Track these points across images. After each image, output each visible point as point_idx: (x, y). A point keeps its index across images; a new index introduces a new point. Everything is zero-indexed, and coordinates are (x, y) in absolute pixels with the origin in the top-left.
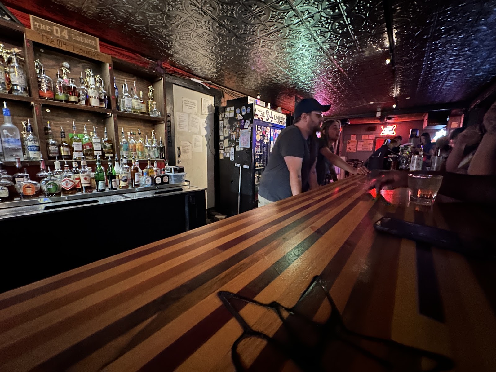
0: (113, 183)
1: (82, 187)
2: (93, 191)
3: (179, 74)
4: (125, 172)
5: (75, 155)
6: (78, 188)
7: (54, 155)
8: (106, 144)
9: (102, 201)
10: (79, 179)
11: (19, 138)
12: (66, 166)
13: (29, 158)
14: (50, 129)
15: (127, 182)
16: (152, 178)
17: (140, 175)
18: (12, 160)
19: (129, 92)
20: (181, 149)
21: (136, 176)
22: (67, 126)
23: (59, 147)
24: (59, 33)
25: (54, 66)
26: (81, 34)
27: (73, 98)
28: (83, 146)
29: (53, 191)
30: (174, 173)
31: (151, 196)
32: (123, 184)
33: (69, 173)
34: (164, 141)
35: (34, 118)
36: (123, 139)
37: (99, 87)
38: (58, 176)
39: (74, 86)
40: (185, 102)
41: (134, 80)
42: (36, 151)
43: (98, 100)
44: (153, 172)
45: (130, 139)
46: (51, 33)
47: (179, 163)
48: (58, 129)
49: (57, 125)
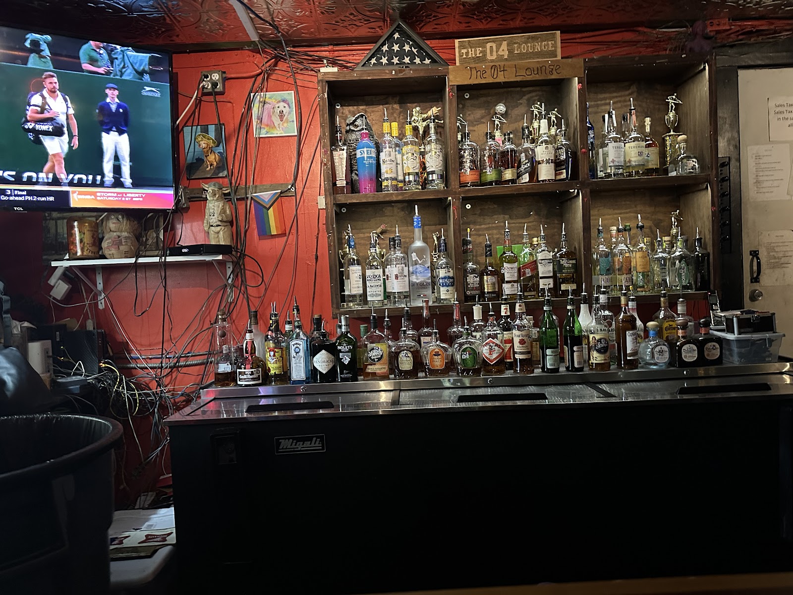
0: (575, 354)
1: (515, 360)
2: (535, 371)
3: (759, 32)
4: (603, 328)
5: (507, 289)
6: (508, 361)
7: (474, 292)
8: (564, 262)
9: (555, 397)
10: (511, 341)
11: (429, 264)
12: (492, 315)
13: (438, 299)
14: (470, 242)
15: (608, 354)
16: (671, 344)
17: (639, 336)
18: (419, 303)
20: (763, 255)
21: (629, 340)
22: (495, 232)
23: (481, 276)
24: (495, 53)
25: (482, 118)
26: (529, 38)
27: (508, 174)
28: (519, 269)
29: (470, 364)
30: (740, 333)
31: (667, 397)
32: (596, 358)
33: (495, 328)
34: (708, 237)
35: (449, 226)
36: (601, 246)
37: (557, 135)
38: (478, 335)
39: (513, 146)
40: (780, 109)
41: (630, 94)
42: (448, 286)
43: (552, 165)
44: (674, 328)
45: (617, 244)
46: (483, 59)
47: (754, 298)
48: (480, 239)
49: (480, 232)
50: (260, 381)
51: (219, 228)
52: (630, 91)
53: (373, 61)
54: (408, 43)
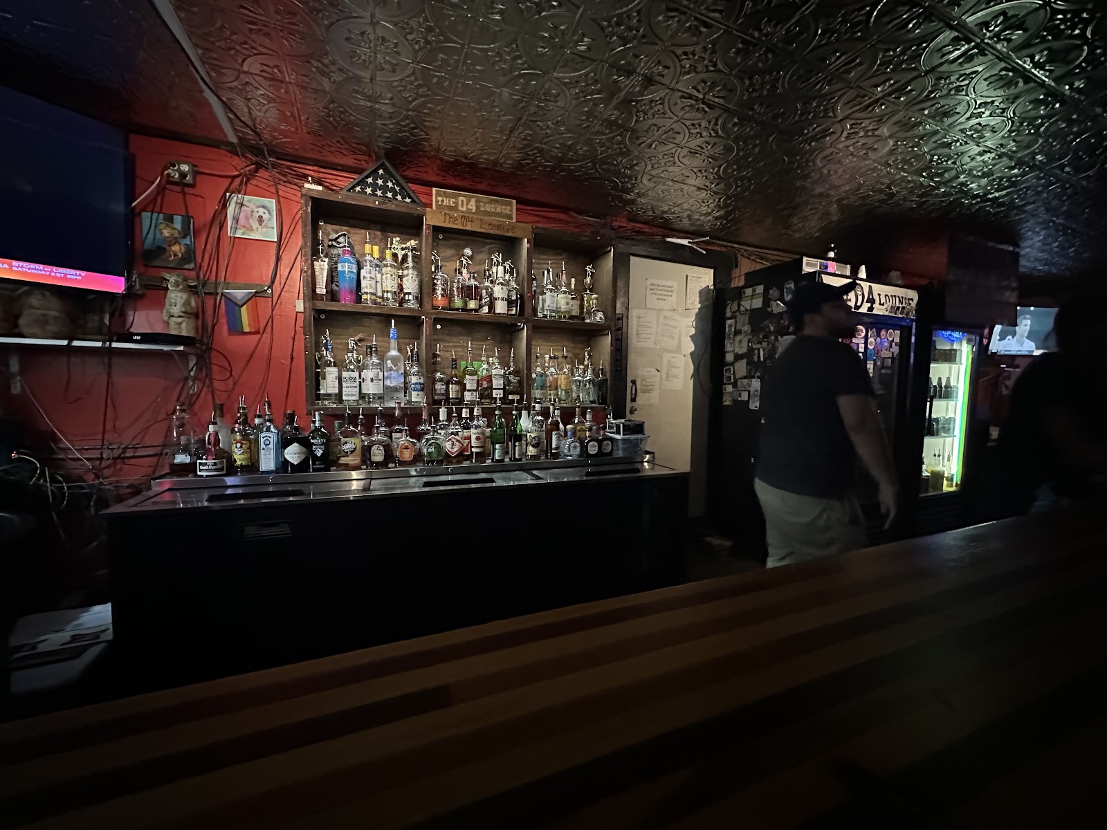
0: (517, 448)
1: (472, 452)
2: (487, 461)
3: (643, 233)
4: (537, 429)
5: (468, 396)
6: (466, 453)
7: (441, 397)
8: (511, 378)
9: (500, 481)
10: (469, 438)
11: (403, 371)
12: (455, 417)
13: (409, 402)
14: (439, 356)
15: (539, 448)
16: (582, 442)
17: (561, 435)
18: (392, 404)
19: (553, 284)
20: (638, 383)
21: (554, 437)
22: (459, 349)
23: (447, 384)
24: (465, 206)
25: (453, 256)
26: (493, 200)
27: (472, 305)
28: (478, 381)
29: (434, 456)
30: (624, 435)
31: (577, 479)
32: (531, 451)
33: (457, 427)
34: (608, 369)
35: (422, 341)
36: (538, 368)
37: (510, 280)
38: (443, 432)
39: (476, 283)
40: (652, 287)
41: (563, 259)
42: (419, 391)
43: (506, 302)
44: (584, 430)
45: (549, 368)
46: (455, 208)
47: (632, 412)
48: (448, 354)
49: (448, 349)
50: (224, 472)
51: (181, 319)
52: (562, 257)
53: (358, 189)
54: (391, 181)
